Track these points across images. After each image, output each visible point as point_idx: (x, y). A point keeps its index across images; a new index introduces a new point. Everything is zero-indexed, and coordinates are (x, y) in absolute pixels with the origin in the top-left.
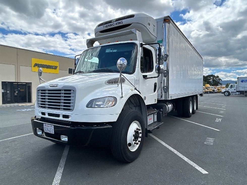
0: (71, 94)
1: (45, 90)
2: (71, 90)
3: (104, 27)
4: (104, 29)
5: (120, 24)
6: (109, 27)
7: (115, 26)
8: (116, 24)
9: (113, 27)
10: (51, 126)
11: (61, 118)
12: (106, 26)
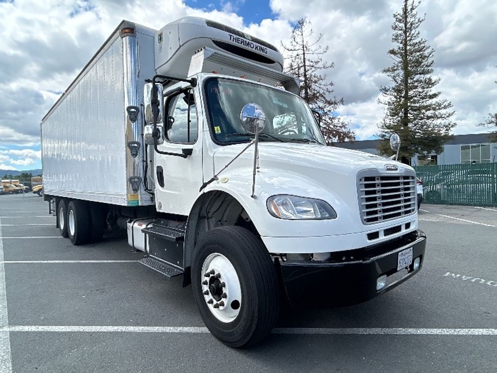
0: (410, 184)
1: (373, 179)
2: (410, 178)
3: (232, 37)
6: (242, 46)
8: (256, 47)
9: (250, 48)
10: (410, 250)
11: (404, 231)
12: (237, 40)
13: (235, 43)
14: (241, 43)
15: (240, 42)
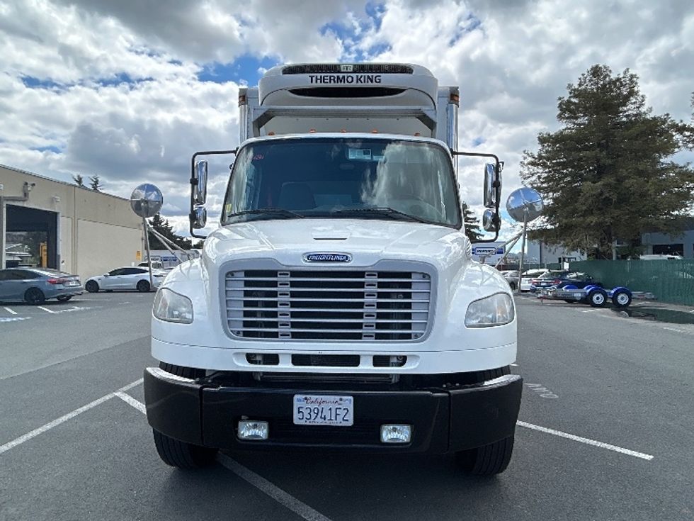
0: (413, 287)
1: (271, 273)
2: (413, 275)
3: (314, 79)
4: (312, 84)
5: (372, 81)
6: (332, 85)
7: (354, 84)
8: (359, 80)
9: (346, 85)
10: (341, 400)
11: (366, 367)
12: (323, 79)
13: (320, 85)
14: (330, 82)
15: (328, 81)
